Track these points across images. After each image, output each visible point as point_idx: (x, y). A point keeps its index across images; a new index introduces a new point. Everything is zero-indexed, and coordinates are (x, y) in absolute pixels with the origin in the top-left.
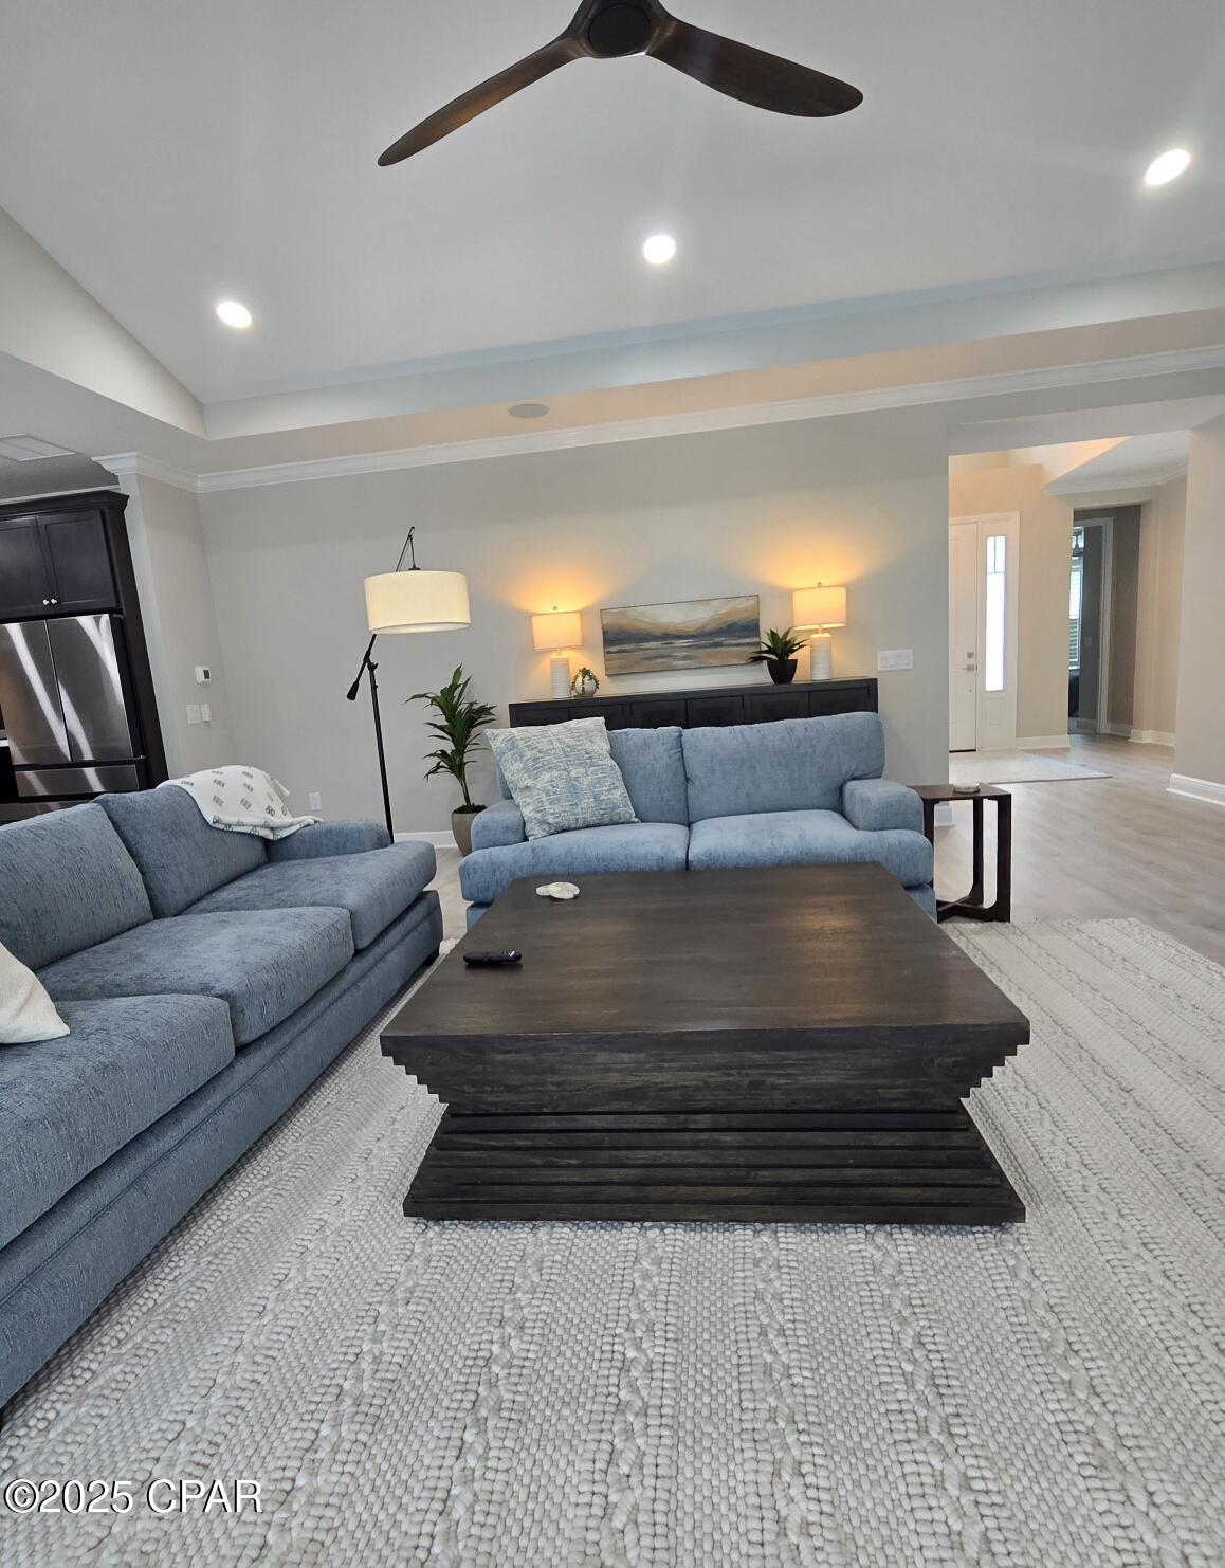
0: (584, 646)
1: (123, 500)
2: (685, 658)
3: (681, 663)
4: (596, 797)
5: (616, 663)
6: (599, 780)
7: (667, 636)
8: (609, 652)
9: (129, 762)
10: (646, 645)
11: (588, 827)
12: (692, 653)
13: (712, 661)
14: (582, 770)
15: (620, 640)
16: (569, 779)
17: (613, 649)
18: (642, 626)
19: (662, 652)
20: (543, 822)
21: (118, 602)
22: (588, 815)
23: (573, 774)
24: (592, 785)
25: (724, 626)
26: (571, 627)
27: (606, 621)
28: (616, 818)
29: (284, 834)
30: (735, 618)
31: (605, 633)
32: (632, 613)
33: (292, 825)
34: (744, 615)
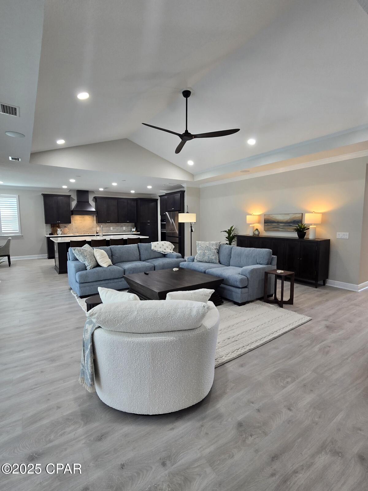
0: (259, 222)
1: (184, 191)
2: (282, 228)
3: (281, 230)
4: (208, 257)
5: (266, 228)
6: (210, 254)
7: (278, 222)
8: (265, 225)
9: (178, 237)
10: (273, 224)
11: (206, 262)
12: (284, 227)
13: (289, 230)
14: (208, 251)
15: (268, 222)
16: (204, 253)
17: (266, 224)
18: (273, 219)
19: (277, 226)
20: (196, 259)
21: (181, 209)
22: (206, 260)
23: (205, 252)
24: (208, 254)
25: (292, 221)
26: (256, 218)
27: (265, 218)
28: (213, 262)
29: (166, 253)
30: (295, 219)
31: (265, 220)
32: (271, 216)
33: (168, 252)
34: (297, 218)
